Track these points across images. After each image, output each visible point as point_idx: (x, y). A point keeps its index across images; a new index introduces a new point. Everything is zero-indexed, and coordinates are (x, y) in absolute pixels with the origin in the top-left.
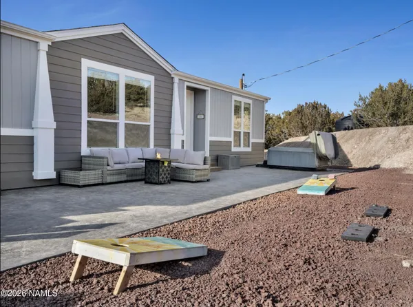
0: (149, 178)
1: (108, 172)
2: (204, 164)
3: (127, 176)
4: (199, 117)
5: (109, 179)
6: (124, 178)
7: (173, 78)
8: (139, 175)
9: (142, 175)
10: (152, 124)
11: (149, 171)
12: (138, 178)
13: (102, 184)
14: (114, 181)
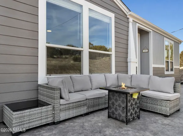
0: (113, 113)
1: (62, 107)
2: (175, 92)
3: (88, 108)
4: (144, 51)
5: (63, 116)
6: (84, 110)
7: (128, 18)
8: (102, 104)
9: (105, 103)
10: (113, 53)
11: (113, 104)
12: (100, 107)
13: (54, 123)
14: (71, 116)
